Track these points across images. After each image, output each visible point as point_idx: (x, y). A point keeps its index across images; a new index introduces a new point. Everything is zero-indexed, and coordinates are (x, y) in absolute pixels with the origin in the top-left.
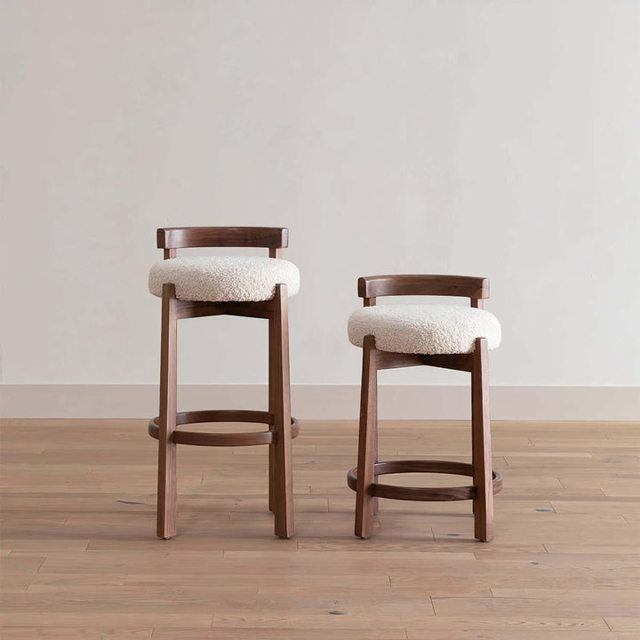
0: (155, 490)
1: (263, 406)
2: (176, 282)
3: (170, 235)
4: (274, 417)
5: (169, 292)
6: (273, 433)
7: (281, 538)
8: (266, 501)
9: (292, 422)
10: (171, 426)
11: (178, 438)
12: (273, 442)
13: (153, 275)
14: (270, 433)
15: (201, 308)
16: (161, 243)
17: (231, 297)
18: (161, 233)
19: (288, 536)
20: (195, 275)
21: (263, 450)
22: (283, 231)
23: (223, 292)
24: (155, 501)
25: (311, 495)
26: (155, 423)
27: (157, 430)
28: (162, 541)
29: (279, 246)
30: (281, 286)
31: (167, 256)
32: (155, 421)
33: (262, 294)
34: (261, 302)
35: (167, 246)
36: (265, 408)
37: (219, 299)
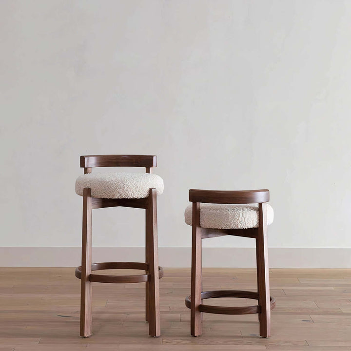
0: (79, 309)
1: (142, 260)
2: (91, 187)
3: (88, 160)
4: (148, 266)
5: (87, 193)
6: (148, 276)
7: (153, 337)
8: (144, 315)
9: (159, 269)
10: (88, 272)
11: (92, 278)
12: (148, 281)
13: (78, 183)
14: (146, 276)
15: (107, 203)
16: (82, 164)
17: (124, 196)
18: (82, 159)
19: (157, 336)
20: (102, 183)
21: (142, 286)
22: (154, 157)
23: (119, 193)
24: (79, 315)
25: (170, 312)
26: (79, 269)
27: (80, 274)
28: (84, 339)
29: (152, 166)
30: (153, 190)
31: (86, 172)
32: (79, 268)
33: (141, 194)
34: (141, 199)
35: (86, 167)
36: (143, 261)
37: (116, 197)
